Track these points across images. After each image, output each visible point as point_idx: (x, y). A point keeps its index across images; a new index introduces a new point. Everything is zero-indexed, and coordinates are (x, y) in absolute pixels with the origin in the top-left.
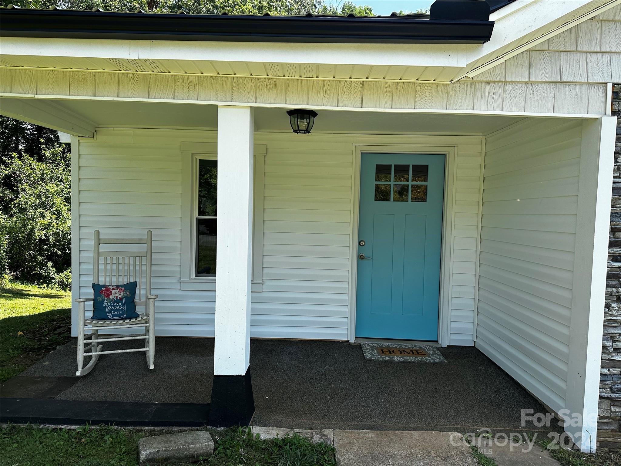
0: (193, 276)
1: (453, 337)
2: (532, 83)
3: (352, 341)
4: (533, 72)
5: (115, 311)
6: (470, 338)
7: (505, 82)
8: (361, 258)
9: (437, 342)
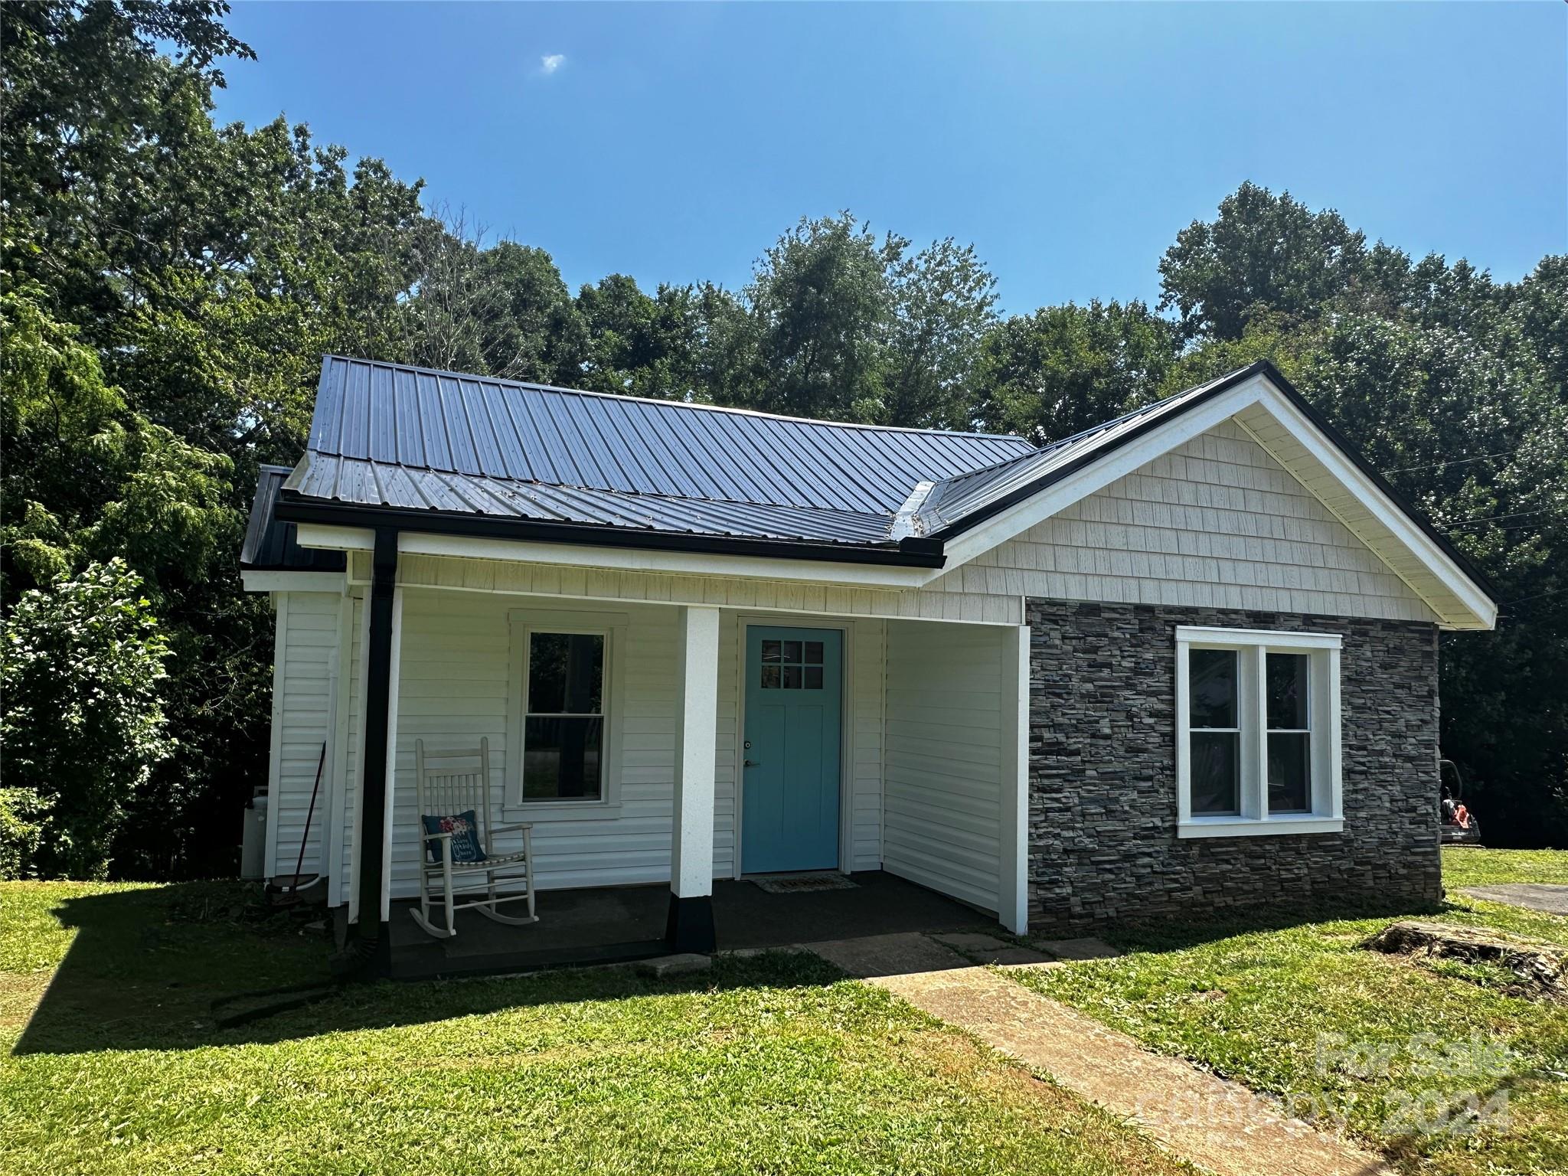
0: (520, 802)
1: (859, 860)
2: (965, 594)
3: (738, 878)
4: (966, 585)
5: (463, 850)
6: (875, 859)
7: (944, 593)
8: (747, 764)
9: (837, 869)
